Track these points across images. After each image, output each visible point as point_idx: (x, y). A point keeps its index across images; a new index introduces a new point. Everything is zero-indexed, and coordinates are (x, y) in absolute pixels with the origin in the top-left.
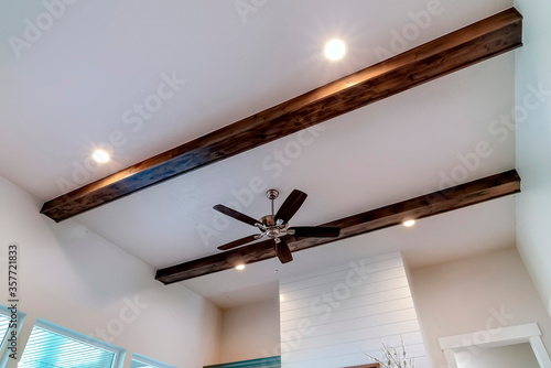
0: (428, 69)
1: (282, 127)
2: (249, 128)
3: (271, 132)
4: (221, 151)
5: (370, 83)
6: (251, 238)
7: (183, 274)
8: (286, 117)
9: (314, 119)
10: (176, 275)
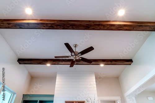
0: (138, 28)
1: (96, 27)
2: (87, 23)
3: (92, 27)
4: (74, 27)
5: (125, 25)
6: (68, 57)
7: (29, 62)
8: (99, 25)
9: (105, 29)
10: (26, 62)
